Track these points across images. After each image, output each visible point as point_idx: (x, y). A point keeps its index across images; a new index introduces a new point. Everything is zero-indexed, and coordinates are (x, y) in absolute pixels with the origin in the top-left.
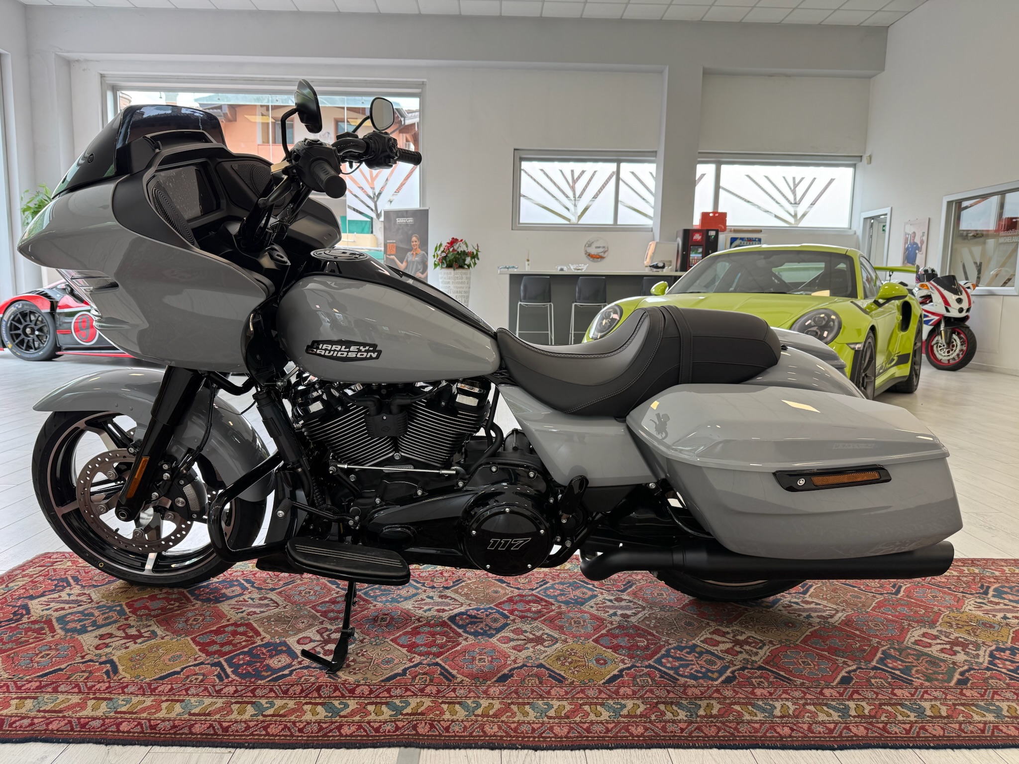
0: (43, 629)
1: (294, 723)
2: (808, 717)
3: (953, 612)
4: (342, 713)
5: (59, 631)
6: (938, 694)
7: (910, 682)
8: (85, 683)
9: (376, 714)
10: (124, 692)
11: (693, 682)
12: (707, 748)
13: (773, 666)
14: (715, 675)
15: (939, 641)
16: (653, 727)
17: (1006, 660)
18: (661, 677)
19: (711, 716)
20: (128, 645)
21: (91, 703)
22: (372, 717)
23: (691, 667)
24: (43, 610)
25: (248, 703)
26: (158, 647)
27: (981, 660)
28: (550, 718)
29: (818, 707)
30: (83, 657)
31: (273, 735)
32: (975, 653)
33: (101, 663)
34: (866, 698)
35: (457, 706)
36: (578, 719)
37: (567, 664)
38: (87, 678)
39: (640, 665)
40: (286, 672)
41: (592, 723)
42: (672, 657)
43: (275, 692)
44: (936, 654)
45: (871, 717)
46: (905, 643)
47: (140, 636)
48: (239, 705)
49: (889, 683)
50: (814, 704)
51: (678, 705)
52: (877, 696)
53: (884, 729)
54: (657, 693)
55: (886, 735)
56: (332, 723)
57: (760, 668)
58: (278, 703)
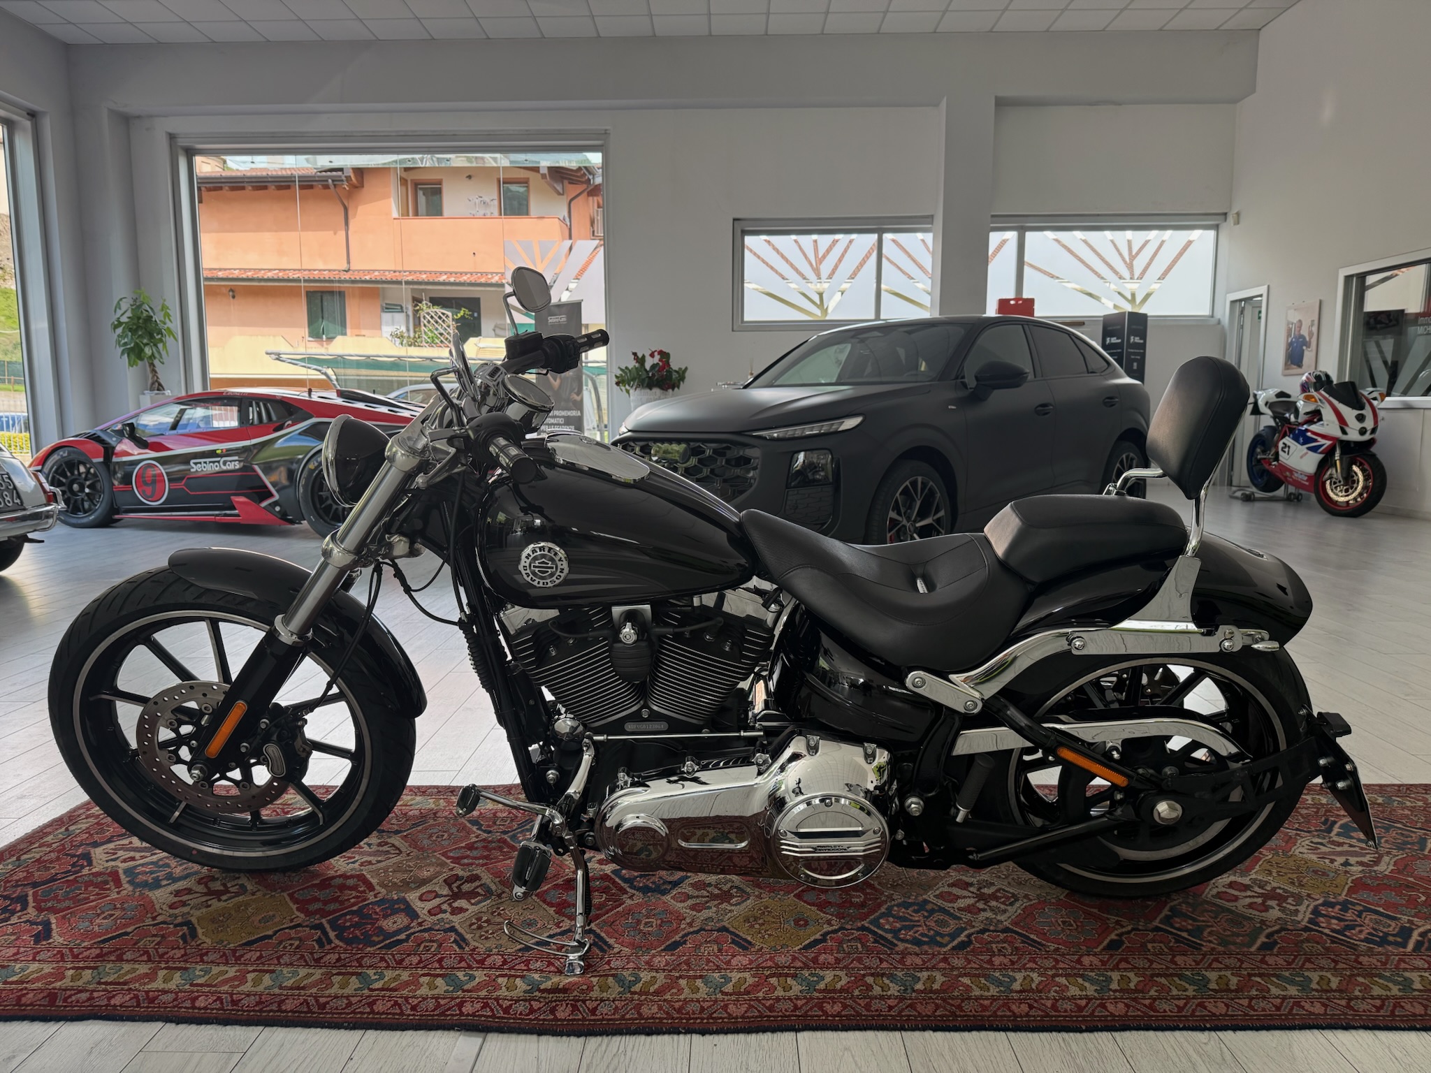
0: (106, 882)
1: (406, 999)
2: (1056, 991)
3: (1279, 856)
4: (466, 987)
5: (126, 886)
6: (1232, 962)
7: (1197, 947)
8: (156, 949)
9: (508, 988)
10: (202, 961)
11: (917, 949)
12: (919, 1030)
13: (1023, 928)
14: (947, 939)
15: (1249, 893)
16: (854, 1005)
17: (1334, 917)
18: (876, 941)
19: (931, 991)
20: (209, 903)
21: (161, 973)
22: (503, 992)
23: (916, 929)
24: (107, 861)
25: (353, 974)
26: (247, 905)
27: (1299, 917)
28: (726, 994)
29: (1071, 979)
30: (154, 918)
31: (378, 1013)
32: (1294, 908)
33: (176, 926)
34: (1135, 967)
35: (611, 979)
36: (761, 994)
37: (757, 926)
38: (158, 944)
39: (850, 927)
40: (403, 936)
41: (778, 999)
42: (893, 916)
43: (386, 961)
44: (1241, 910)
45: (1136, 991)
46: (1204, 896)
47: (226, 891)
48: (341, 977)
49: (1171, 949)
50: (1067, 976)
51: (892, 977)
52: (1152, 964)
53: (1151, 1007)
54: (867, 962)
55: (1152, 1013)
56: (453, 999)
57: (1006, 930)
58: (389, 974)
